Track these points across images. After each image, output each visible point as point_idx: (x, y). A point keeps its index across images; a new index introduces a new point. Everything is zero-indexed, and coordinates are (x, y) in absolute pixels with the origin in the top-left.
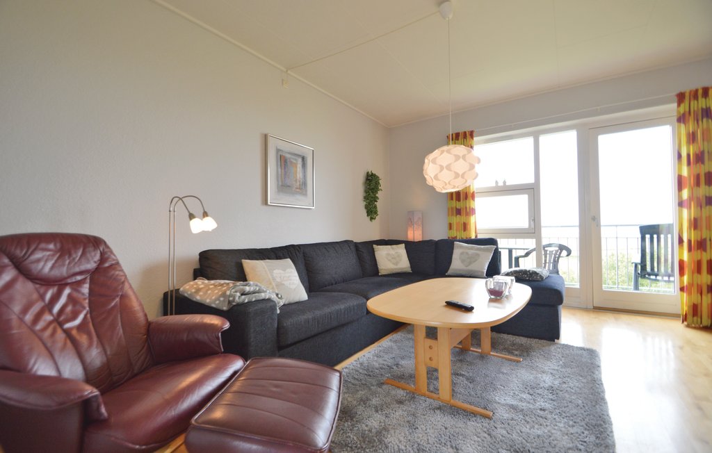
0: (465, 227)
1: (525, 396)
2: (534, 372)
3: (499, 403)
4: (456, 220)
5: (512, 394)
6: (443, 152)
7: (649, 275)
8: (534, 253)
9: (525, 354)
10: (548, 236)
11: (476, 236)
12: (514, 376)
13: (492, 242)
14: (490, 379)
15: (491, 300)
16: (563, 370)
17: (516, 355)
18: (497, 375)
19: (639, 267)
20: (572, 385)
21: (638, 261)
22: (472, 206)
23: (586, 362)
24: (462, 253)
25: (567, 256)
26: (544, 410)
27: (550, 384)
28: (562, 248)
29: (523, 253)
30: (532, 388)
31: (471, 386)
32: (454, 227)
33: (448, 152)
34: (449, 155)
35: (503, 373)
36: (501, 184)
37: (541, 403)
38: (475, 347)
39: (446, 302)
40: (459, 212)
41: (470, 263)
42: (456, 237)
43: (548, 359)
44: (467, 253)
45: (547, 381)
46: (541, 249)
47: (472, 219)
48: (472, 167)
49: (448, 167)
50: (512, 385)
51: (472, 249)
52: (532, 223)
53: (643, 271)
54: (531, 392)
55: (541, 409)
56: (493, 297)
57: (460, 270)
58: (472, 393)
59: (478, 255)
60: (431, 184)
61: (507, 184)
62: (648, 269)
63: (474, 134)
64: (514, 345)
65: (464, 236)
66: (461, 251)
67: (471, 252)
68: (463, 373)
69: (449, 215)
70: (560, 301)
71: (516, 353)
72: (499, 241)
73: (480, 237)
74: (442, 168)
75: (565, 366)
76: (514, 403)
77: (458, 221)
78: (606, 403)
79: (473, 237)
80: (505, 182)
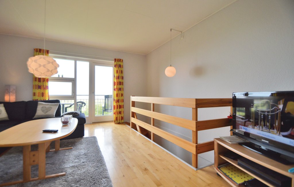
0: (43, 95)
1: (76, 161)
2: (78, 150)
3: (67, 168)
4: (37, 91)
5: (71, 162)
6: (41, 58)
7: (106, 110)
8: (74, 105)
9: (73, 145)
10: (79, 99)
11: (49, 99)
12: (71, 155)
13: (58, 101)
14: (61, 160)
15: (63, 126)
16: (87, 146)
17: (70, 147)
18: (64, 157)
19: (104, 108)
20: (91, 150)
21: (104, 106)
22: (47, 85)
23: (93, 141)
24: (42, 107)
25: (85, 106)
26: (84, 162)
27: (84, 153)
28: (83, 103)
29: (69, 105)
30: (78, 157)
31: (54, 166)
32: (37, 94)
33: (44, 58)
34: (45, 60)
35: (66, 155)
36: (61, 76)
37: (82, 160)
38: (51, 149)
39: (43, 131)
40: (39, 87)
41: (47, 112)
42: (38, 99)
43: (82, 144)
44: (45, 107)
45: (83, 152)
46: (76, 103)
47: (47, 91)
48: (56, 68)
49: (44, 66)
50: (71, 159)
51: (48, 105)
52: (73, 94)
53: (105, 109)
54: (78, 158)
55: (83, 163)
56: (63, 125)
57: (42, 115)
58: (55, 169)
59: (51, 107)
60: (32, 73)
61: (63, 77)
62: (106, 109)
63: (49, 52)
64: (68, 143)
65: (42, 99)
66: (42, 106)
67: (47, 106)
68: (49, 162)
69: (33, 89)
70: (85, 122)
71: (70, 146)
72: (60, 101)
73: (50, 99)
74: (40, 66)
75: (88, 145)
76: (73, 165)
77: (39, 91)
78: (101, 152)
79: (47, 99)
80: (62, 76)
